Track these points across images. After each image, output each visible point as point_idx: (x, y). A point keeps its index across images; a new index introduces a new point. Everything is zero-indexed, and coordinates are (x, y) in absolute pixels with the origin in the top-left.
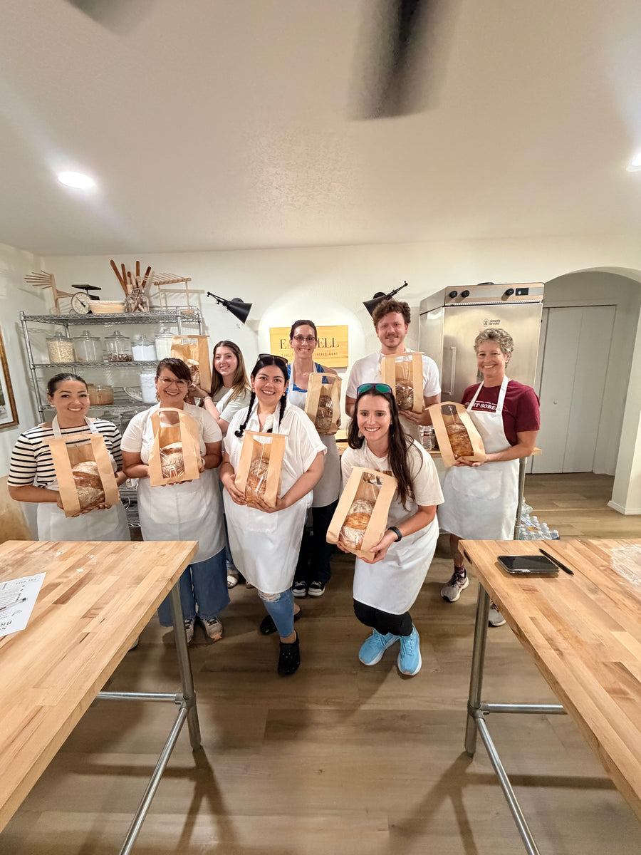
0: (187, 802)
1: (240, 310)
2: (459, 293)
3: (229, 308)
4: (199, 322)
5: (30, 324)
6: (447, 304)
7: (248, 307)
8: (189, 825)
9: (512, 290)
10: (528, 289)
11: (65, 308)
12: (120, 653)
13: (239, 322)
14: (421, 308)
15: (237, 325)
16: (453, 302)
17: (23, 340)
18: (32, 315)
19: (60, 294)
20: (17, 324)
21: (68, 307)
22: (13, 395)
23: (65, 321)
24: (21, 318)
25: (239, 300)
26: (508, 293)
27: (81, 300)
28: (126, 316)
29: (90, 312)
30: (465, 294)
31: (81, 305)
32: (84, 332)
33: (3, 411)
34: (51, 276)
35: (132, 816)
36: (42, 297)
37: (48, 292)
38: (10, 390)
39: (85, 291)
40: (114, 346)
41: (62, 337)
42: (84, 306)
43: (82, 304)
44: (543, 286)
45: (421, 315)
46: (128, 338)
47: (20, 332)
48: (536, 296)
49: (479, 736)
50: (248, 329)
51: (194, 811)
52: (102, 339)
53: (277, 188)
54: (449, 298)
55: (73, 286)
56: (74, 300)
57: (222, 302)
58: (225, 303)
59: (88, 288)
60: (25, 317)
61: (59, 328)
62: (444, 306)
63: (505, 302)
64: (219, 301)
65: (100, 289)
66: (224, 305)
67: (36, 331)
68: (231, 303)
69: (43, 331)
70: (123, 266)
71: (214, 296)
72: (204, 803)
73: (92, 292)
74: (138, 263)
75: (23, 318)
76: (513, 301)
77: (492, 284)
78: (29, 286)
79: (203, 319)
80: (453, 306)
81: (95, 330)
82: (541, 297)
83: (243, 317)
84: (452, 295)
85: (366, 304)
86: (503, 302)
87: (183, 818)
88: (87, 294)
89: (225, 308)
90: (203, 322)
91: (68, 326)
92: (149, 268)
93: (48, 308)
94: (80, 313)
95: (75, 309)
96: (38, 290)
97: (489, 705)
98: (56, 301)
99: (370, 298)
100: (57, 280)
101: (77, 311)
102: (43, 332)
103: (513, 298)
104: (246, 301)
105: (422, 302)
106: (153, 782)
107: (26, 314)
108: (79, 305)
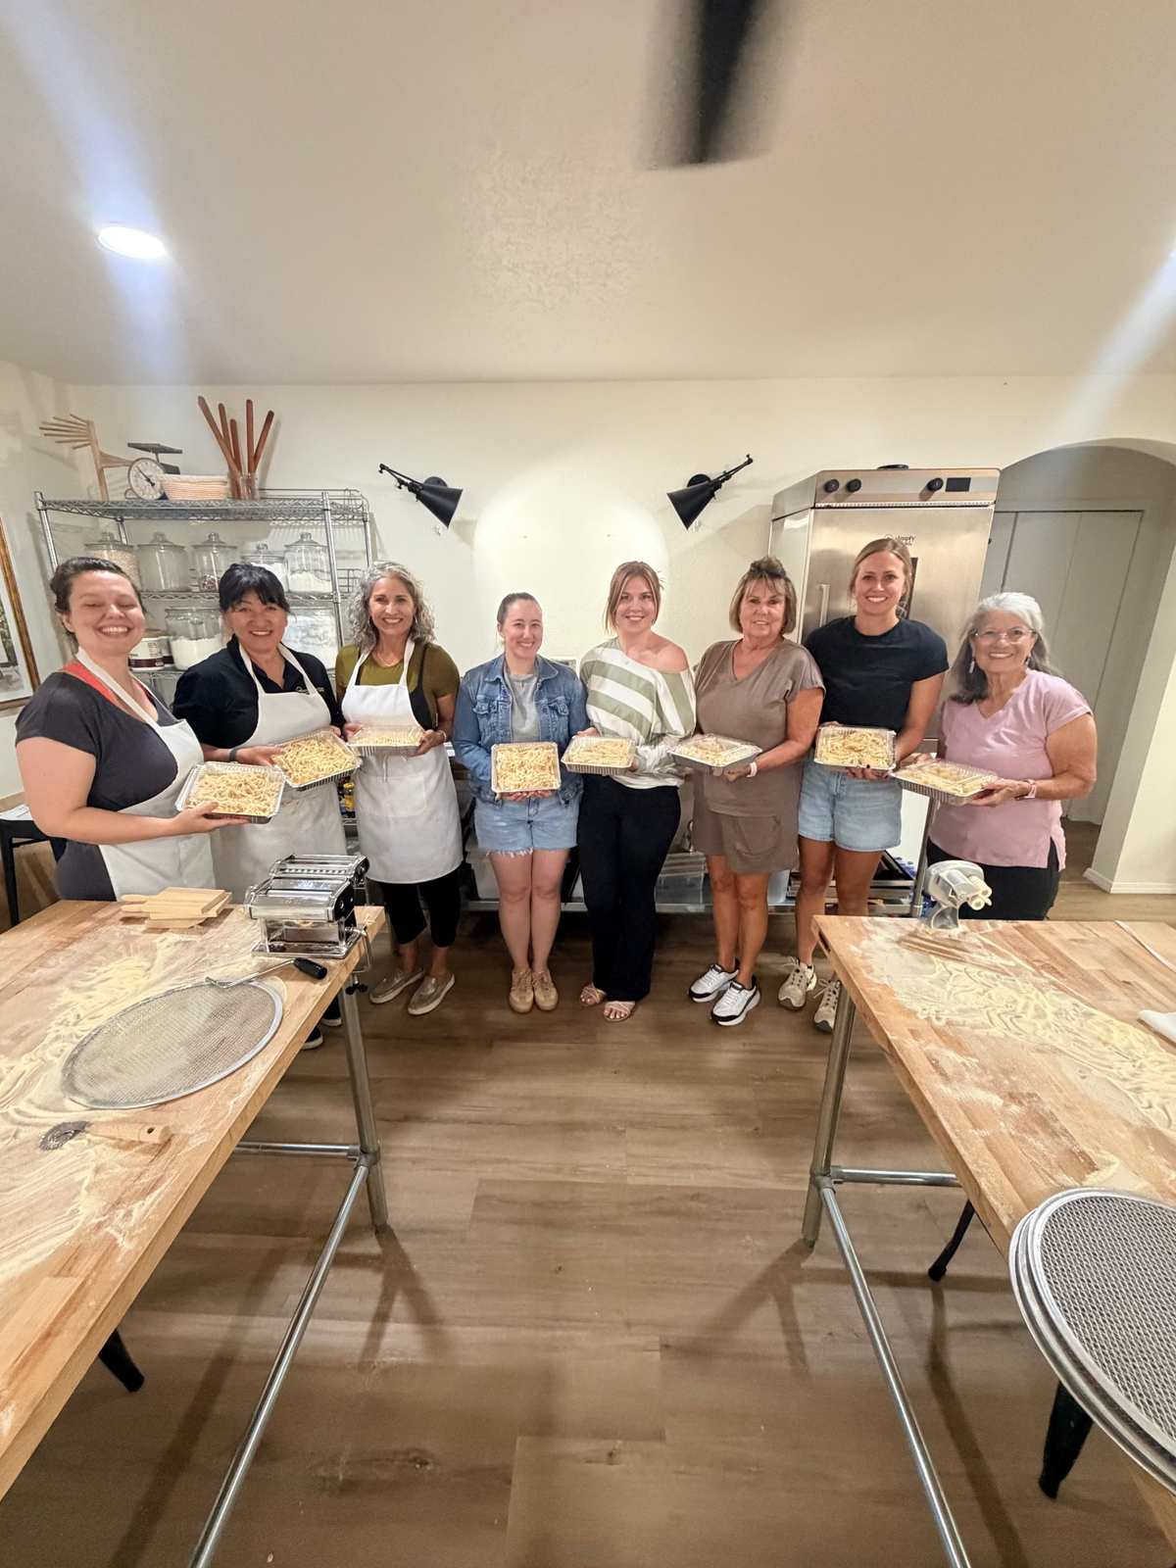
0: (371, 1305)
1: (439, 500)
2: (842, 484)
3: (420, 497)
4: (365, 521)
5: (54, 516)
6: (818, 505)
7: (455, 495)
8: (375, 1336)
9: (939, 480)
10: (970, 479)
11: (117, 487)
12: (279, 1066)
13: (440, 524)
14: (774, 508)
15: (435, 528)
16: (830, 500)
17: (44, 546)
18: (58, 499)
19: (106, 461)
20: (30, 516)
21: (121, 484)
22: (31, 648)
23: (118, 513)
24: (37, 505)
25: (439, 481)
26: (933, 486)
27: (147, 474)
28: (230, 507)
29: (164, 497)
30: (853, 486)
31: (146, 483)
32: (156, 534)
33: (15, 676)
34: (89, 424)
35: (287, 1322)
36: (70, 464)
37: (85, 456)
38: (25, 637)
39: (152, 456)
40: (209, 561)
41: (114, 541)
42: (153, 485)
43: (149, 480)
44: (998, 474)
45: (774, 520)
46: (235, 548)
47: (36, 531)
48: (983, 494)
49: (824, 1215)
50: (455, 537)
51: (381, 1317)
52: (189, 549)
53: (509, 269)
54: (823, 492)
55: (130, 445)
56: (134, 472)
57: (406, 484)
58: (413, 487)
59: (158, 449)
60: (44, 503)
61: (107, 524)
62: (814, 508)
63: (925, 503)
64: (402, 483)
65: (180, 452)
66: (410, 490)
67: (65, 529)
68: (424, 487)
69: (78, 530)
70: (221, 408)
71: (390, 471)
72: (399, 1305)
73: (165, 458)
74: (249, 402)
75: (40, 504)
76: (940, 503)
77: (905, 467)
78: (49, 444)
79: (371, 515)
80: (829, 507)
81: (173, 531)
82: (993, 496)
83: (445, 516)
84: (830, 487)
85: (672, 496)
86: (921, 503)
87: (364, 1327)
88: (157, 462)
89: (413, 496)
90: (372, 522)
91: (122, 520)
92: (271, 415)
93: (86, 485)
94: (145, 497)
95: (137, 490)
96: (65, 450)
97: (844, 1171)
98: (100, 473)
99: (680, 485)
100: (99, 432)
101: (140, 494)
102: (77, 532)
103: (941, 496)
104: (452, 484)
105: (777, 497)
106: (318, 1272)
107: (46, 498)
108: (142, 482)
